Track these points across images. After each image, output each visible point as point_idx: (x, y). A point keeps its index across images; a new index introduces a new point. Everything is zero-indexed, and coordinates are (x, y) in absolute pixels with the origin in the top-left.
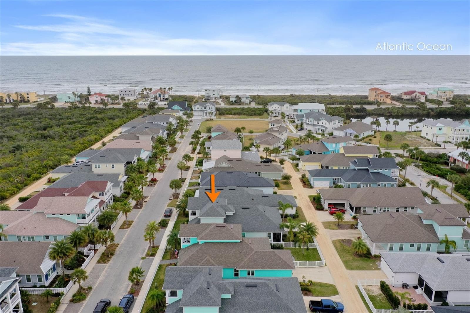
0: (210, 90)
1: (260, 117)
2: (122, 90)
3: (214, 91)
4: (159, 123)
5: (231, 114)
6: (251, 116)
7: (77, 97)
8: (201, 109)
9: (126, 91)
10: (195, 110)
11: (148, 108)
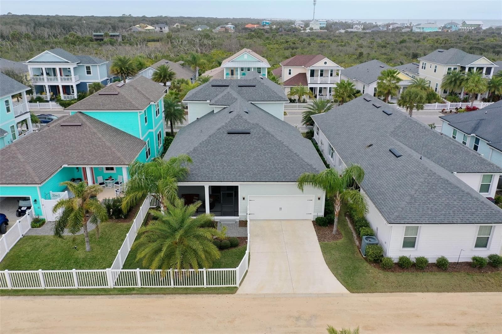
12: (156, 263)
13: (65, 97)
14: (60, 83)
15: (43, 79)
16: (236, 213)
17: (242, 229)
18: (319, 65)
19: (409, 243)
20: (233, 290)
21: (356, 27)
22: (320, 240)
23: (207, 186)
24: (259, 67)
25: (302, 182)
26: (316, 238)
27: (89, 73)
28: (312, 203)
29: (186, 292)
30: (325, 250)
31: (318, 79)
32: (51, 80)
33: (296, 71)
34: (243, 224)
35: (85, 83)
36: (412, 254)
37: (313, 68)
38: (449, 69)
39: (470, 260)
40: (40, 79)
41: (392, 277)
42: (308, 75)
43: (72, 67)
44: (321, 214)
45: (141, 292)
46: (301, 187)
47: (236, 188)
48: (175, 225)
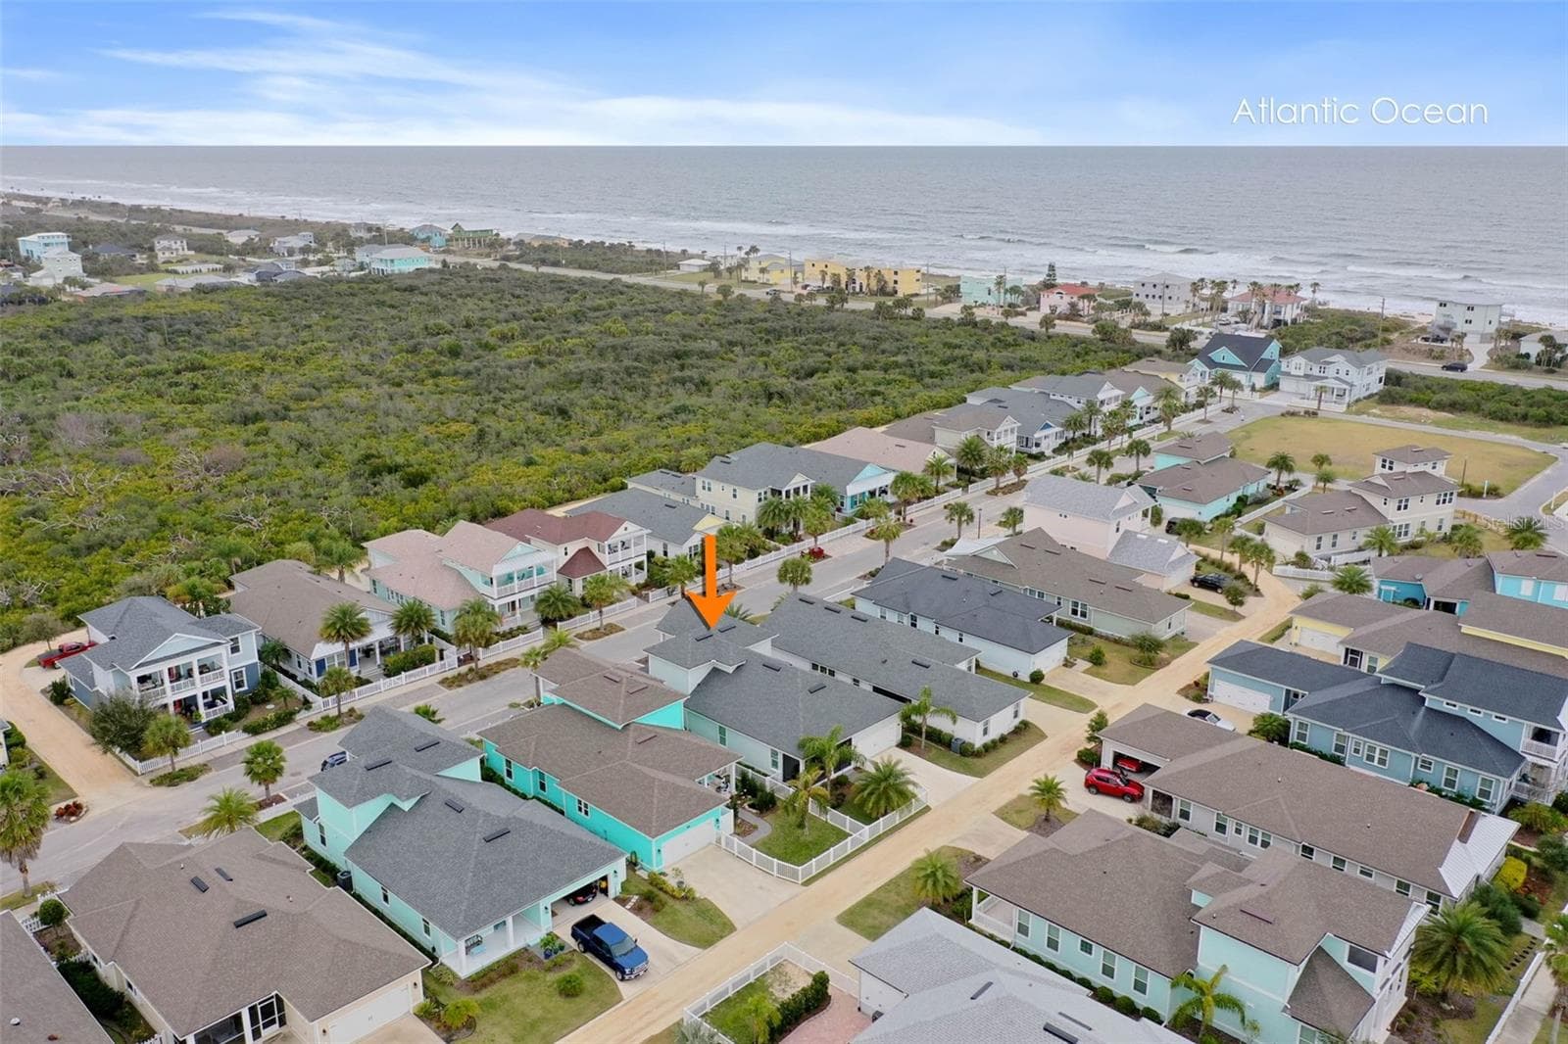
0: (1456, 304)
1: (1544, 431)
2: (1144, 281)
3: (1471, 308)
4: (1065, 399)
5: (1426, 404)
6: (1502, 425)
7: (1002, 291)
8: (1310, 373)
9: (1155, 286)
10: (1288, 374)
11: (1167, 347)
13: (207, 715)
14: (198, 687)
15: (164, 692)
31: (620, 554)
38: (760, 494)
40: (156, 693)
42: (606, 551)
43: (222, 651)
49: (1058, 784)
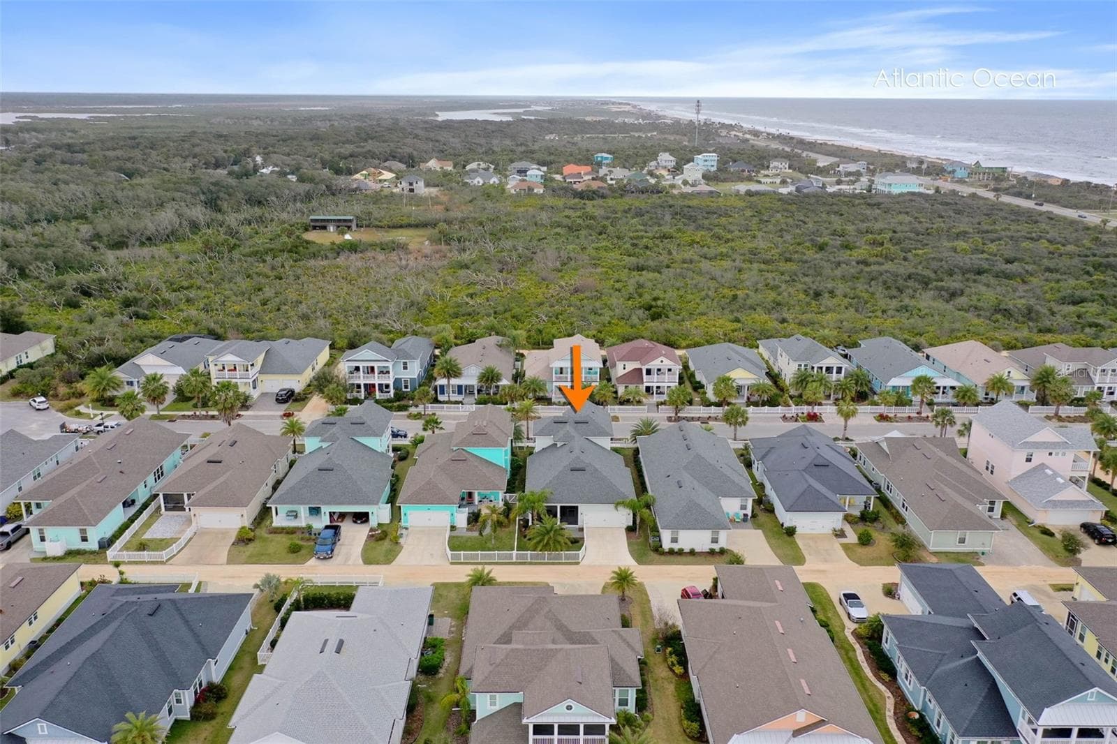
12: (539, 548)
13: (380, 396)
14: (376, 380)
15: (359, 377)
16: (576, 523)
17: (580, 533)
18: (654, 364)
19: (674, 540)
20: (578, 563)
21: (775, 167)
22: (627, 539)
23: (559, 506)
24: (590, 366)
25: (617, 505)
26: (626, 538)
27: (405, 368)
28: (624, 517)
29: (553, 564)
30: (629, 544)
31: (655, 377)
32: (368, 378)
33: (631, 366)
34: (581, 530)
35: (401, 379)
36: (676, 547)
37: (649, 367)
38: (800, 365)
39: (708, 550)
40: (356, 377)
41: (663, 558)
42: (644, 372)
43: (390, 365)
44: (631, 524)
45: (530, 563)
46: (616, 508)
47: (577, 507)
48: (549, 529)
49: (631, 573)
